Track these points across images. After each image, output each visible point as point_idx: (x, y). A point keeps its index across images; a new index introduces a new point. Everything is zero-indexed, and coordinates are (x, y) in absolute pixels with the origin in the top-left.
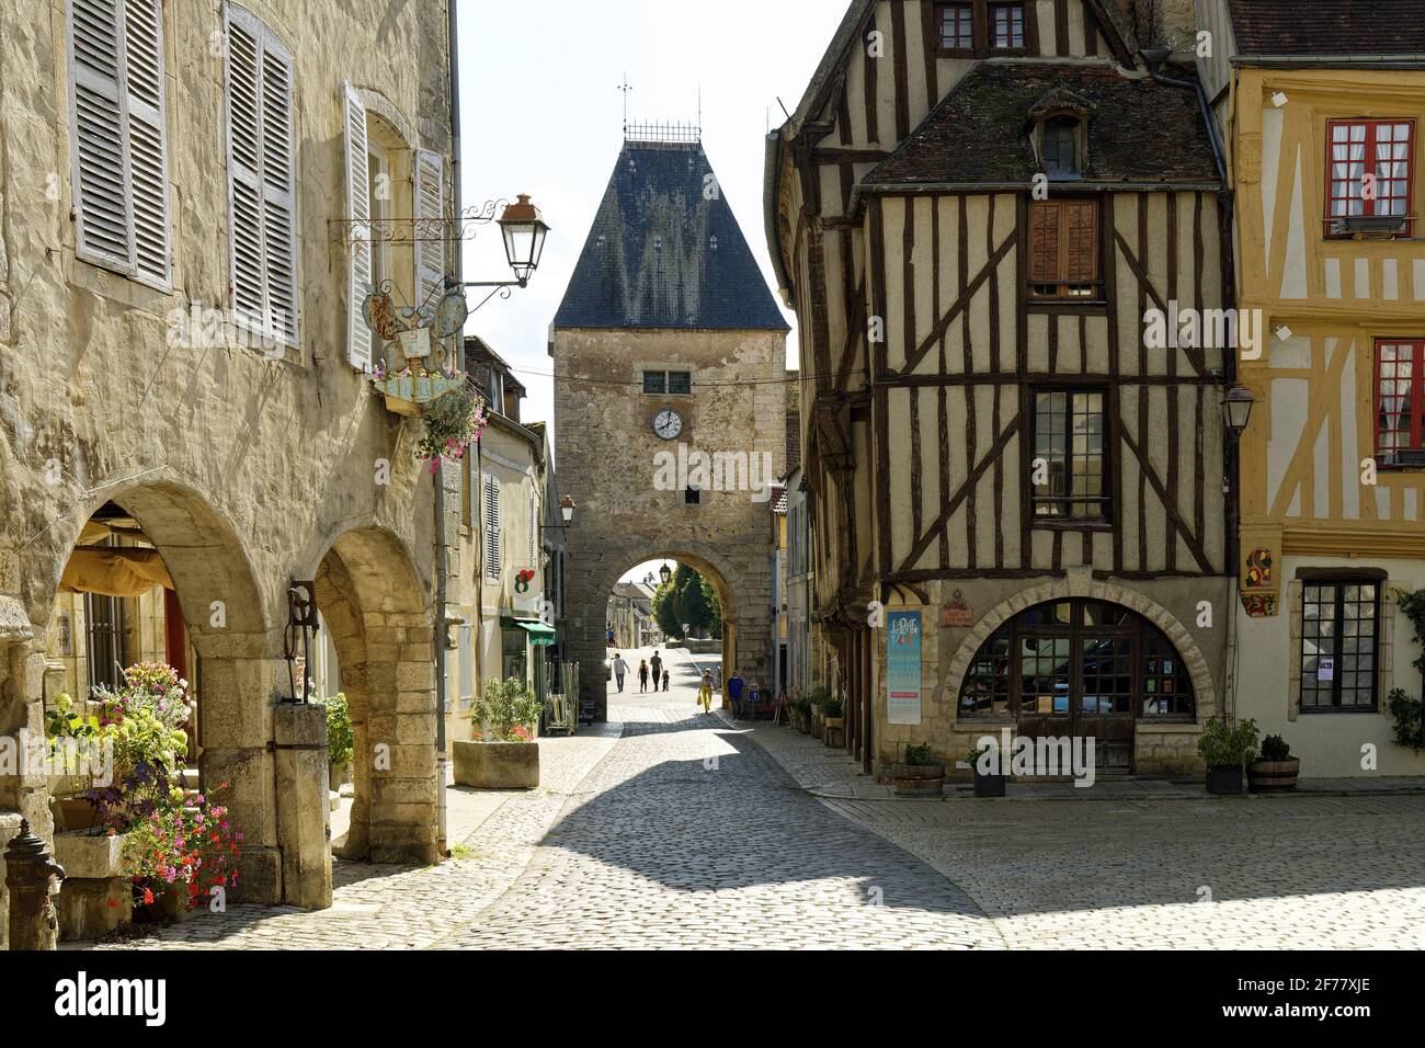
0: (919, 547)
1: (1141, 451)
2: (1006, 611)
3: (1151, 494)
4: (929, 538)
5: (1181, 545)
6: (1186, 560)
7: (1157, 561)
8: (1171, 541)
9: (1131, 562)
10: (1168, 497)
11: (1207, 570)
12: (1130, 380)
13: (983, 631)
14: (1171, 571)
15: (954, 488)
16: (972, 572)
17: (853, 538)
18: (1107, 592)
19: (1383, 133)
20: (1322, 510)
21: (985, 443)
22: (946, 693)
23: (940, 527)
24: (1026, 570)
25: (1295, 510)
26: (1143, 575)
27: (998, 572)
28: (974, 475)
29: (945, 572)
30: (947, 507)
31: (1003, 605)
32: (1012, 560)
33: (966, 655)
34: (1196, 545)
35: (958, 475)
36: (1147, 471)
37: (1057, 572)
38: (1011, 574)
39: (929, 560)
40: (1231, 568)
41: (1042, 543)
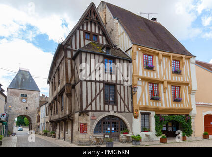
0: (87, 107)
1: (120, 94)
2: (101, 117)
3: (122, 101)
4: (89, 106)
5: (126, 108)
6: (126, 110)
7: (123, 110)
8: (124, 108)
9: (119, 110)
10: (124, 101)
11: (129, 112)
12: (118, 84)
13: (98, 120)
14: (124, 112)
15: (93, 98)
16: (96, 111)
17: (71, 106)
18: (116, 114)
19: (149, 57)
20: (144, 104)
21: (98, 91)
22: (92, 131)
23: (91, 104)
24: (104, 111)
25: (141, 104)
26: (121, 112)
27: (100, 111)
28: (96, 96)
29: (92, 111)
30: (92, 101)
31: (101, 116)
32: (102, 109)
33: (95, 124)
34: (128, 108)
35: (94, 96)
36: (121, 97)
37: (109, 111)
38: (102, 111)
39: (89, 109)
40: (132, 111)
41: (106, 107)
